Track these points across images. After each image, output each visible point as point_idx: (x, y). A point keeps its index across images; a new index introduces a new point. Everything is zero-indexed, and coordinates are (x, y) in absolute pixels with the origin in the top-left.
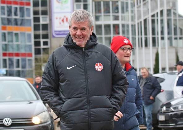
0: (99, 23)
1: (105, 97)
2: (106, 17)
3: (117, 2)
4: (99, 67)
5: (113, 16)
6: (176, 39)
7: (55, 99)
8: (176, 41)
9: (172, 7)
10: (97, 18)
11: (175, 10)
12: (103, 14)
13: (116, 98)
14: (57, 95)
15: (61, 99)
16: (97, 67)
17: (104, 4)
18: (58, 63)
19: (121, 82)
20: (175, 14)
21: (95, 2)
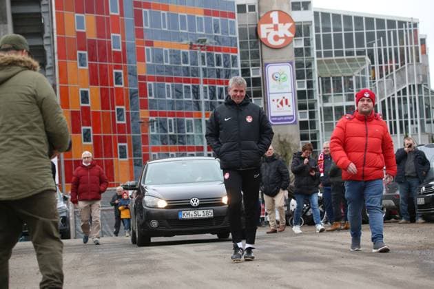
0: (327, 105)
1: (253, 142)
2: (337, 97)
3: (351, 77)
4: (249, 119)
5: (345, 95)
6: (429, 122)
7: (215, 143)
8: (429, 125)
9: (422, 82)
10: (325, 99)
11: (427, 85)
12: (332, 94)
13: (262, 144)
14: (217, 140)
15: (219, 143)
16: (247, 119)
17: (333, 81)
18: (219, 116)
19: (267, 132)
20: (426, 90)
21: (322, 78)
